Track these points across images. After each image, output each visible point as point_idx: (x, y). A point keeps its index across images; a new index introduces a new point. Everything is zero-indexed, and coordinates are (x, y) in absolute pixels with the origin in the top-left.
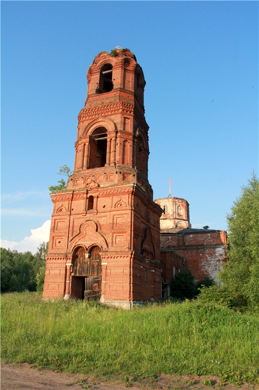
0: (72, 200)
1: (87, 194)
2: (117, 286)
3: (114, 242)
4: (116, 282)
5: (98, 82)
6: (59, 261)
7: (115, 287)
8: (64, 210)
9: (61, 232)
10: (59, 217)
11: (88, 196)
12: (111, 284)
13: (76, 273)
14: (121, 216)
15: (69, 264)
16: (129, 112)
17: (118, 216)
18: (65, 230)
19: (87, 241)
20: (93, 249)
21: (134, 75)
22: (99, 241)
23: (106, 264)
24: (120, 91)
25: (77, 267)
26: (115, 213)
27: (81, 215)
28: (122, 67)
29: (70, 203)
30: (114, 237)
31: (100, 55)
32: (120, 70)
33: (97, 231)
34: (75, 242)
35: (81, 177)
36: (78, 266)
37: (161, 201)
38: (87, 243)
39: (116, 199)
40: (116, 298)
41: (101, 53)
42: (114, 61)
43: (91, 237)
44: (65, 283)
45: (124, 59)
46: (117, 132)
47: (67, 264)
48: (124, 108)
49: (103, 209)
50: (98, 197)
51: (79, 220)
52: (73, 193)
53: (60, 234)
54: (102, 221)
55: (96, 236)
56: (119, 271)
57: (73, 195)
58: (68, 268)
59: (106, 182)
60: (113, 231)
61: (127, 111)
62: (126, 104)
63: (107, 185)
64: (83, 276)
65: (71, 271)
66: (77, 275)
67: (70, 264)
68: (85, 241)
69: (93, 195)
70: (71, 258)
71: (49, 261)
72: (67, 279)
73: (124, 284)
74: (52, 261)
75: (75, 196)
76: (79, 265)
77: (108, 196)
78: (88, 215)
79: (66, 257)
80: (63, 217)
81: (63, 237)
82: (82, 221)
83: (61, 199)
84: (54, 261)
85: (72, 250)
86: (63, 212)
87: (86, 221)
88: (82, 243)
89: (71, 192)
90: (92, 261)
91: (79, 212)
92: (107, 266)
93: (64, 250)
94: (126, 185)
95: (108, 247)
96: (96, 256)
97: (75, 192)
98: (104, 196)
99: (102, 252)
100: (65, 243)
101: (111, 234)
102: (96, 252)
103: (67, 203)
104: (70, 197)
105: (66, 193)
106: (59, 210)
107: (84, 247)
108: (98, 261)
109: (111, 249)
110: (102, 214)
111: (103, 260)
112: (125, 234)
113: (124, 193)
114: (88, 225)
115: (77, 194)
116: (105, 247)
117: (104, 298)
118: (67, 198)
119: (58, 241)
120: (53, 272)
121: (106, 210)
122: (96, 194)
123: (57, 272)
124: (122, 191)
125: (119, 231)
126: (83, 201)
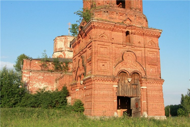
0: (112, 31)
1: (125, 28)
2: (155, 104)
4: (155, 101)
6: (106, 83)
10: (102, 43)
11: (126, 30)
14: (152, 53)
17: (150, 52)
18: (108, 56)
19: (129, 67)
20: (135, 73)
22: (138, 69)
23: (146, 87)
26: (148, 49)
27: (122, 46)
29: (111, 33)
33: (136, 61)
35: (115, 13)
37: (68, 37)
38: (130, 70)
39: (148, 39)
40: (156, 114)
43: (132, 66)
47: (114, 86)
49: (138, 45)
50: (134, 34)
51: (120, 49)
53: (104, 59)
54: (138, 53)
55: (136, 65)
56: (156, 93)
59: (137, 24)
60: (149, 63)
63: (137, 26)
64: (126, 95)
65: (116, 92)
67: (117, 86)
68: (127, 68)
69: (130, 31)
70: (118, 81)
71: (96, 82)
72: (115, 99)
73: (160, 103)
74: (99, 82)
75: (115, 28)
77: (141, 35)
78: (127, 47)
79: (114, 80)
81: (107, 62)
82: (122, 50)
83: (103, 26)
84: (101, 82)
85: (117, 74)
86: (104, 39)
87: (127, 52)
88: (126, 69)
89: (113, 24)
90: (132, 85)
91: (119, 42)
92: (146, 89)
93: (110, 73)
94: (157, 31)
95: (146, 74)
96: (134, 81)
97: (116, 25)
98: (139, 34)
99: (142, 78)
100: (110, 67)
101: (147, 65)
102: (135, 77)
103: (108, 32)
104: (112, 28)
105: (109, 23)
106: (101, 36)
107: (128, 73)
108: (136, 85)
109: (148, 76)
110: (138, 49)
111: (143, 84)
112: (156, 67)
113: (154, 36)
114: (129, 55)
115: (117, 27)
116: (143, 74)
117: (148, 114)
118: (109, 27)
119: (101, 64)
120: (102, 93)
121: (140, 45)
122: (133, 31)
123: (105, 92)
124: (153, 34)
125: (152, 63)
126: (121, 34)
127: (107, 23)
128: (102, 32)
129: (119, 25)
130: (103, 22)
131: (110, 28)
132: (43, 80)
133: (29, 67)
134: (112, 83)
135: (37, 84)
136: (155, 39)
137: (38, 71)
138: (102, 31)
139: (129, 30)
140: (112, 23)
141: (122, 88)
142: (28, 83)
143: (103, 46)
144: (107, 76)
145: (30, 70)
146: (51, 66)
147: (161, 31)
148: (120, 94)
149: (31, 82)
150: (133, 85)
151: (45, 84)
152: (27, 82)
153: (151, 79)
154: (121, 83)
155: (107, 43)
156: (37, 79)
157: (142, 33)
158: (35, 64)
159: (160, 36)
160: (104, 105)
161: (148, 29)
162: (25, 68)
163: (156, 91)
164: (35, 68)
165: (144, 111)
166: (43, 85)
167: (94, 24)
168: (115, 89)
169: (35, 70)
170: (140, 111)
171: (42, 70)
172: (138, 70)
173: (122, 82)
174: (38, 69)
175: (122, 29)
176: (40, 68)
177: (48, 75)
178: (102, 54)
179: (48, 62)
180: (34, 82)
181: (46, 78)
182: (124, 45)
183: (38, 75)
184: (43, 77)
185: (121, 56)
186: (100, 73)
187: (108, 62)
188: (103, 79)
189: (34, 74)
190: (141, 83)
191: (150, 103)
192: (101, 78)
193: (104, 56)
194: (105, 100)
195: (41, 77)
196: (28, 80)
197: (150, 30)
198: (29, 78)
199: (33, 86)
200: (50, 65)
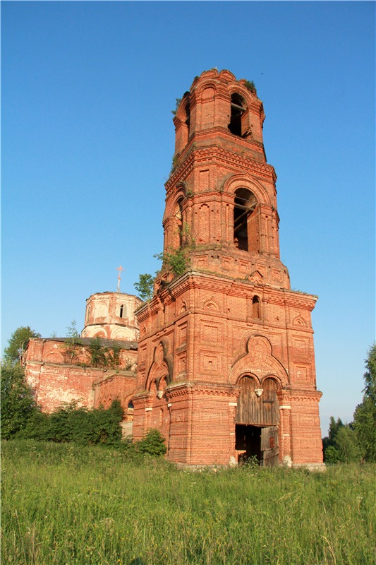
0: (228, 294)
1: (252, 291)
2: (307, 441)
3: (295, 376)
4: (305, 435)
6: (216, 397)
7: (305, 443)
8: (214, 307)
9: (214, 346)
10: (209, 318)
11: (253, 294)
14: (300, 339)
15: (233, 404)
17: (297, 339)
18: (220, 344)
19: (257, 368)
20: (270, 379)
22: (275, 370)
23: (289, 407)
26: (294, 332)
27: (245, 324)
29: (226, 298)
30: (295, 368)
33: (272, 354)
35: (232, 259)
38: (260, 373)
39: (294, 313)
40: (307, 459)
43: (263, 364)
47: (230, 404)
49: (275, 323)
50: (268, 302)
51: (241, 331)
52: (232, 284)
53: (213, 349)
54: (275, 340)
55: (271, 363)
56: (307, 419)
59: (272, 282)
60: (294, 360)
63: (273, 286)
64: (251, 423)
67: (236, 404)
68: (255, 368)
69: (261, 296)
70: (238, 394)
71: (196, 396)
72: (232, 429)
73: (314, 439)
74: (201, 396)
75: (233, 288)
77: (281, 305)
78: (255, 326)
79: (230, 392)
80: (216, 319)
81: (217, 355)
82: (245, 333)
83: (210, 285)
84: (206, 396)
85: (235, 380)
86: (212, 310)
87: (256, 336)
88: (252, 371)
89: (231, 281)
90: (263, 402)
91: (241, 318)
92: (290, 411)
93: (222, 378)
94: (308, 297)
95: (289, 382)
96: (268, 393)
97: (236, 283)
98: (276, 303)
99: (284, 388)
100: (222, 365)
101: (292, 363)
102: (268, 387)
103: (219, 296)
104: (227, 289)
105: (222, 279)
106: (206, 304)
107: (256, 378)
108: (272, 402)
109: (294, 386)
110: (276, 330)
111: (284, 401)
112: (307, 367)
113: (304, 307)
114: (258, 344)
115: (237, 287)
116: (285, 382)
117: (292, 460)
118: (221, 287)
119: (206, 360)
120: (207, 417)
121: (279, 324)
122: (266, 296)
123: (214, 416)
124: (302, 304)
125: (301, 360)
126: (244, 301)
127: (218, 278)
128: (209, 297)
129: (240, 283)
130: (211, 277)
131: (224, 289)
132: (67, 382)
133: (40, 355)
134: (226, 397)
135: (54, 390)
136: (305, 313)
137: (57, 364)
138: (209, 295)
139: (258, 295)
140: (228, 280)
141: (244, 407)
142: (36, 388)
143: (210, 325)
144: (217, 383)
145: (42, 361)
146: (84, 355)
147: (315, 299)
148: (241, 420)
149: (41, 386)
150: (266, 402)
151: (70, 393)
152: (34, 385)
153: (299, 390)
154: (243, 397)
155: (218, 318)
156: (56, 380)
157: (283, 300)
158: (52, 351)
159: (313, 307)
160: (210, 442)
161: (293, 294)
162: (32, 357)
163: (308, 415)
164: (51, 359)
165: (285, 454)
166: (66, 393)
167: (195, 280)
168: (232, 410)
169: (51, 361)
170: (278, 455)
171: (66, 363)
172: (274, 372)
173: (245, 396)
174: (58, 361)
175: (245, 291)
176: (61, 359)
177: (77, 373)
178: (208, 340)
179: (78, 347)
180: (48, 387)
181: (72, 380)
182: (249, 324)
183: (56, 372)
184: (66, 378)
185: (244, 343)
186: (204, 378)
187: (219, 356)
188: (209, 390)
189: (49, 371)
190: (281, 399)
191: (298, 438)
192: (207, 388)
193: (212, 343)
194: (214, 432)
195: (63, 378)
196: (37, 382)
197: (296, 295)
198: (39, 378)
199: (45, 395)
200: (81, 352)
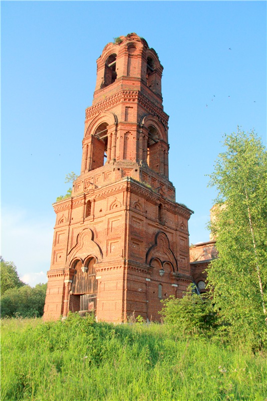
0: (72, 208)
1: (85, 198)
3: (109, 251)
4: (109, 299)
5: (103, 77)
7: (108, 305)
8: (64, 221)
9: (62, 246)
12: (104, 302)
13: (74, 291)
14: (116, 219)
15: (67, 281)
16: (132, 101)
18: (64, 243)
19: (84, 252)
21: (141, 59)
23: (101, 277)
24: (122, 79)
25: (75, 284)
26: (109, 216)
27: (79, 224)
28: (126, 53)
29: (70, 212)
30: (109, 245)
31: (106, 48)
32: (124, 57)
33: (93, 239)
34: (73, 255)
36: (77, 283)
39: (111, 199)
41: (108, 45)
42: (117, 49)
43: (88, 248)
44: (63, 303)
45: (128, 44)
46: (117, 125)
47: (65, 281)
48: (126, 97)
50: (94, 201)
51: (78, 229)
52: (72, 201)
54: (100, 227)
55: (92, 246)
56: (112, 285)
57: (72, 202)
58: (66, 285)
59: (104, 183)
61: (129, 100)
62: (128, 92)
65: (70, 289)
66: (76, 293)
67: (69, 281)
68: (82, 253)
70: (69, 273)
71: (49, 279)
72: (65, 298)
75: (74, 203)
76: (77, 281)
78: (85, 223)
79: (64, 274)
80: (63, 228)
81: (63, 251)
83: (62, 208)
84: (54, 278)
85: (69, 265)
86: (63, 223)
88: (80, 255)
90: (89, 276)
92: (101, 280)
95: (103, 256)
96: (93, 269)
98: (100, 199)
99: (98, 263)
101: (106, 242)
103: (67, 212)
106: (60, 221)
107: (81, 260)
108: (94, 276)
109: (105, 259)
110: (99, 220)
111: (98, 273)
112: (120, 240)
114: (85, 234)
115: (76, 201)
116: (100, 258)
119: (59, 255)
121: (102, 214)
122: (93, 197)
124: (116, 190)
125: (114, 237)
128: (62, 215)
129: (76, 198)
134: (63, 277)
136: (120, 196)
139: (90, 199)
140: (68, 200)
143: (61, 233)
178: (60, 243)
186: (54, 268)
188: (54, 275)
